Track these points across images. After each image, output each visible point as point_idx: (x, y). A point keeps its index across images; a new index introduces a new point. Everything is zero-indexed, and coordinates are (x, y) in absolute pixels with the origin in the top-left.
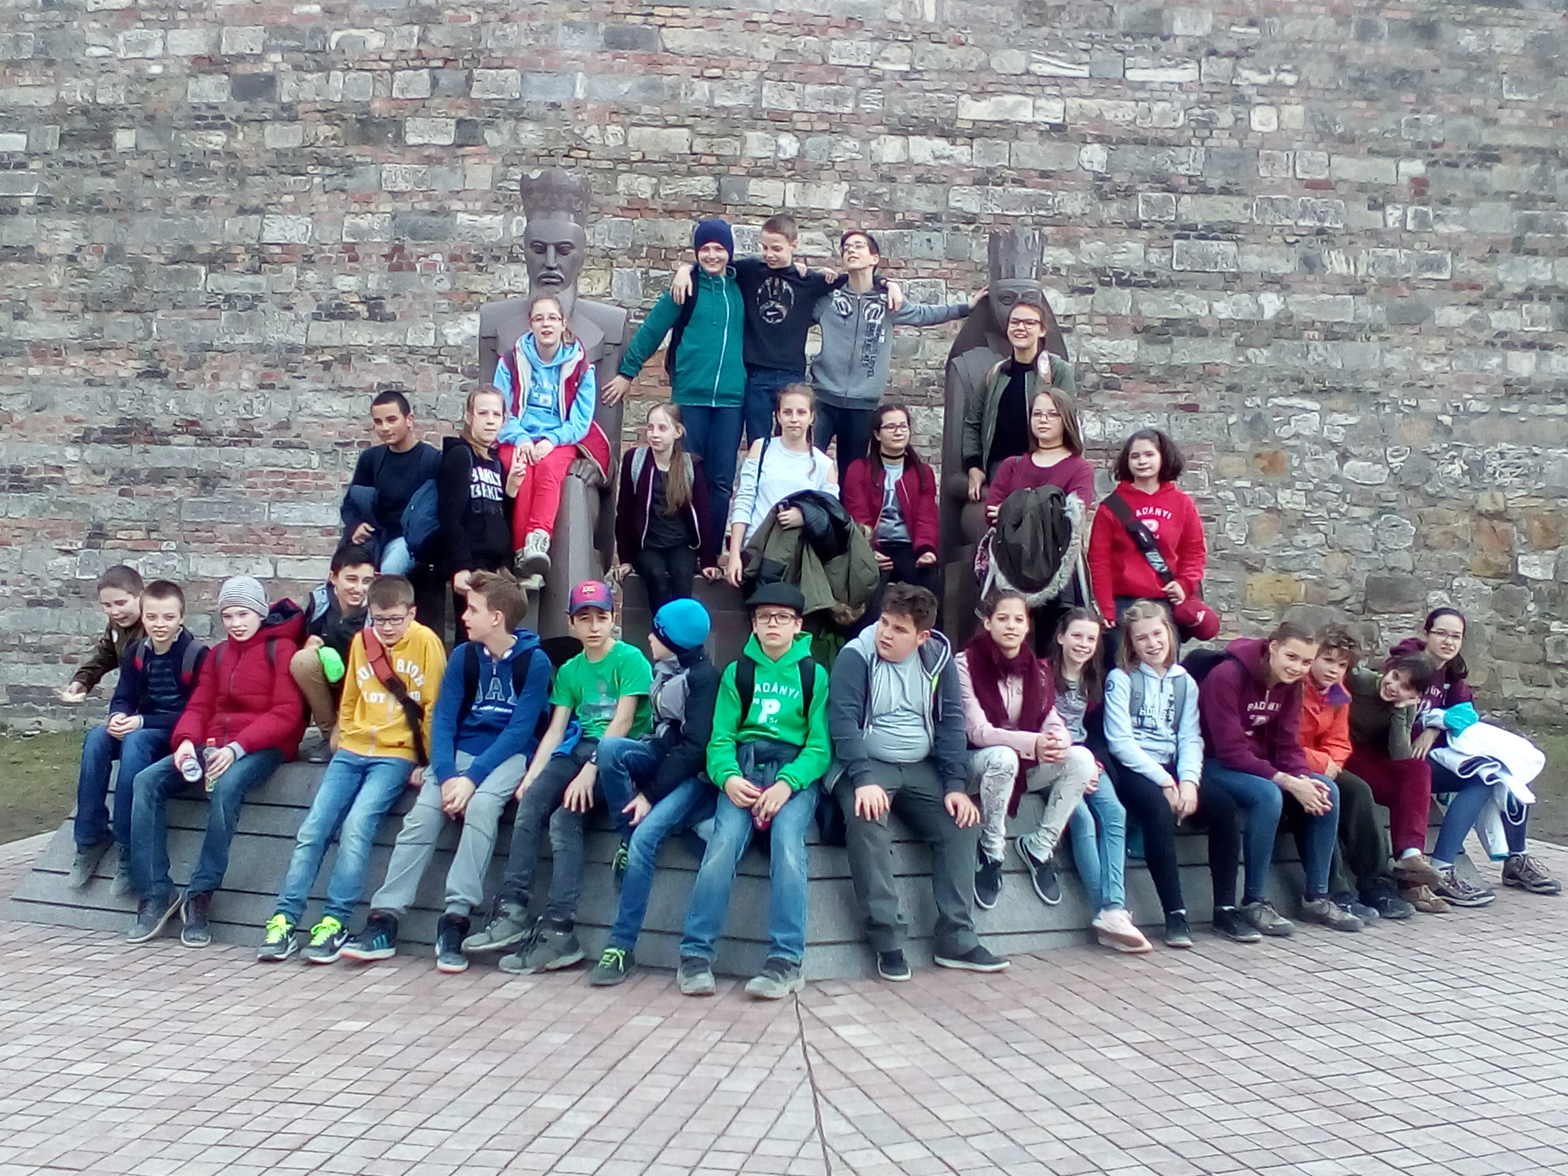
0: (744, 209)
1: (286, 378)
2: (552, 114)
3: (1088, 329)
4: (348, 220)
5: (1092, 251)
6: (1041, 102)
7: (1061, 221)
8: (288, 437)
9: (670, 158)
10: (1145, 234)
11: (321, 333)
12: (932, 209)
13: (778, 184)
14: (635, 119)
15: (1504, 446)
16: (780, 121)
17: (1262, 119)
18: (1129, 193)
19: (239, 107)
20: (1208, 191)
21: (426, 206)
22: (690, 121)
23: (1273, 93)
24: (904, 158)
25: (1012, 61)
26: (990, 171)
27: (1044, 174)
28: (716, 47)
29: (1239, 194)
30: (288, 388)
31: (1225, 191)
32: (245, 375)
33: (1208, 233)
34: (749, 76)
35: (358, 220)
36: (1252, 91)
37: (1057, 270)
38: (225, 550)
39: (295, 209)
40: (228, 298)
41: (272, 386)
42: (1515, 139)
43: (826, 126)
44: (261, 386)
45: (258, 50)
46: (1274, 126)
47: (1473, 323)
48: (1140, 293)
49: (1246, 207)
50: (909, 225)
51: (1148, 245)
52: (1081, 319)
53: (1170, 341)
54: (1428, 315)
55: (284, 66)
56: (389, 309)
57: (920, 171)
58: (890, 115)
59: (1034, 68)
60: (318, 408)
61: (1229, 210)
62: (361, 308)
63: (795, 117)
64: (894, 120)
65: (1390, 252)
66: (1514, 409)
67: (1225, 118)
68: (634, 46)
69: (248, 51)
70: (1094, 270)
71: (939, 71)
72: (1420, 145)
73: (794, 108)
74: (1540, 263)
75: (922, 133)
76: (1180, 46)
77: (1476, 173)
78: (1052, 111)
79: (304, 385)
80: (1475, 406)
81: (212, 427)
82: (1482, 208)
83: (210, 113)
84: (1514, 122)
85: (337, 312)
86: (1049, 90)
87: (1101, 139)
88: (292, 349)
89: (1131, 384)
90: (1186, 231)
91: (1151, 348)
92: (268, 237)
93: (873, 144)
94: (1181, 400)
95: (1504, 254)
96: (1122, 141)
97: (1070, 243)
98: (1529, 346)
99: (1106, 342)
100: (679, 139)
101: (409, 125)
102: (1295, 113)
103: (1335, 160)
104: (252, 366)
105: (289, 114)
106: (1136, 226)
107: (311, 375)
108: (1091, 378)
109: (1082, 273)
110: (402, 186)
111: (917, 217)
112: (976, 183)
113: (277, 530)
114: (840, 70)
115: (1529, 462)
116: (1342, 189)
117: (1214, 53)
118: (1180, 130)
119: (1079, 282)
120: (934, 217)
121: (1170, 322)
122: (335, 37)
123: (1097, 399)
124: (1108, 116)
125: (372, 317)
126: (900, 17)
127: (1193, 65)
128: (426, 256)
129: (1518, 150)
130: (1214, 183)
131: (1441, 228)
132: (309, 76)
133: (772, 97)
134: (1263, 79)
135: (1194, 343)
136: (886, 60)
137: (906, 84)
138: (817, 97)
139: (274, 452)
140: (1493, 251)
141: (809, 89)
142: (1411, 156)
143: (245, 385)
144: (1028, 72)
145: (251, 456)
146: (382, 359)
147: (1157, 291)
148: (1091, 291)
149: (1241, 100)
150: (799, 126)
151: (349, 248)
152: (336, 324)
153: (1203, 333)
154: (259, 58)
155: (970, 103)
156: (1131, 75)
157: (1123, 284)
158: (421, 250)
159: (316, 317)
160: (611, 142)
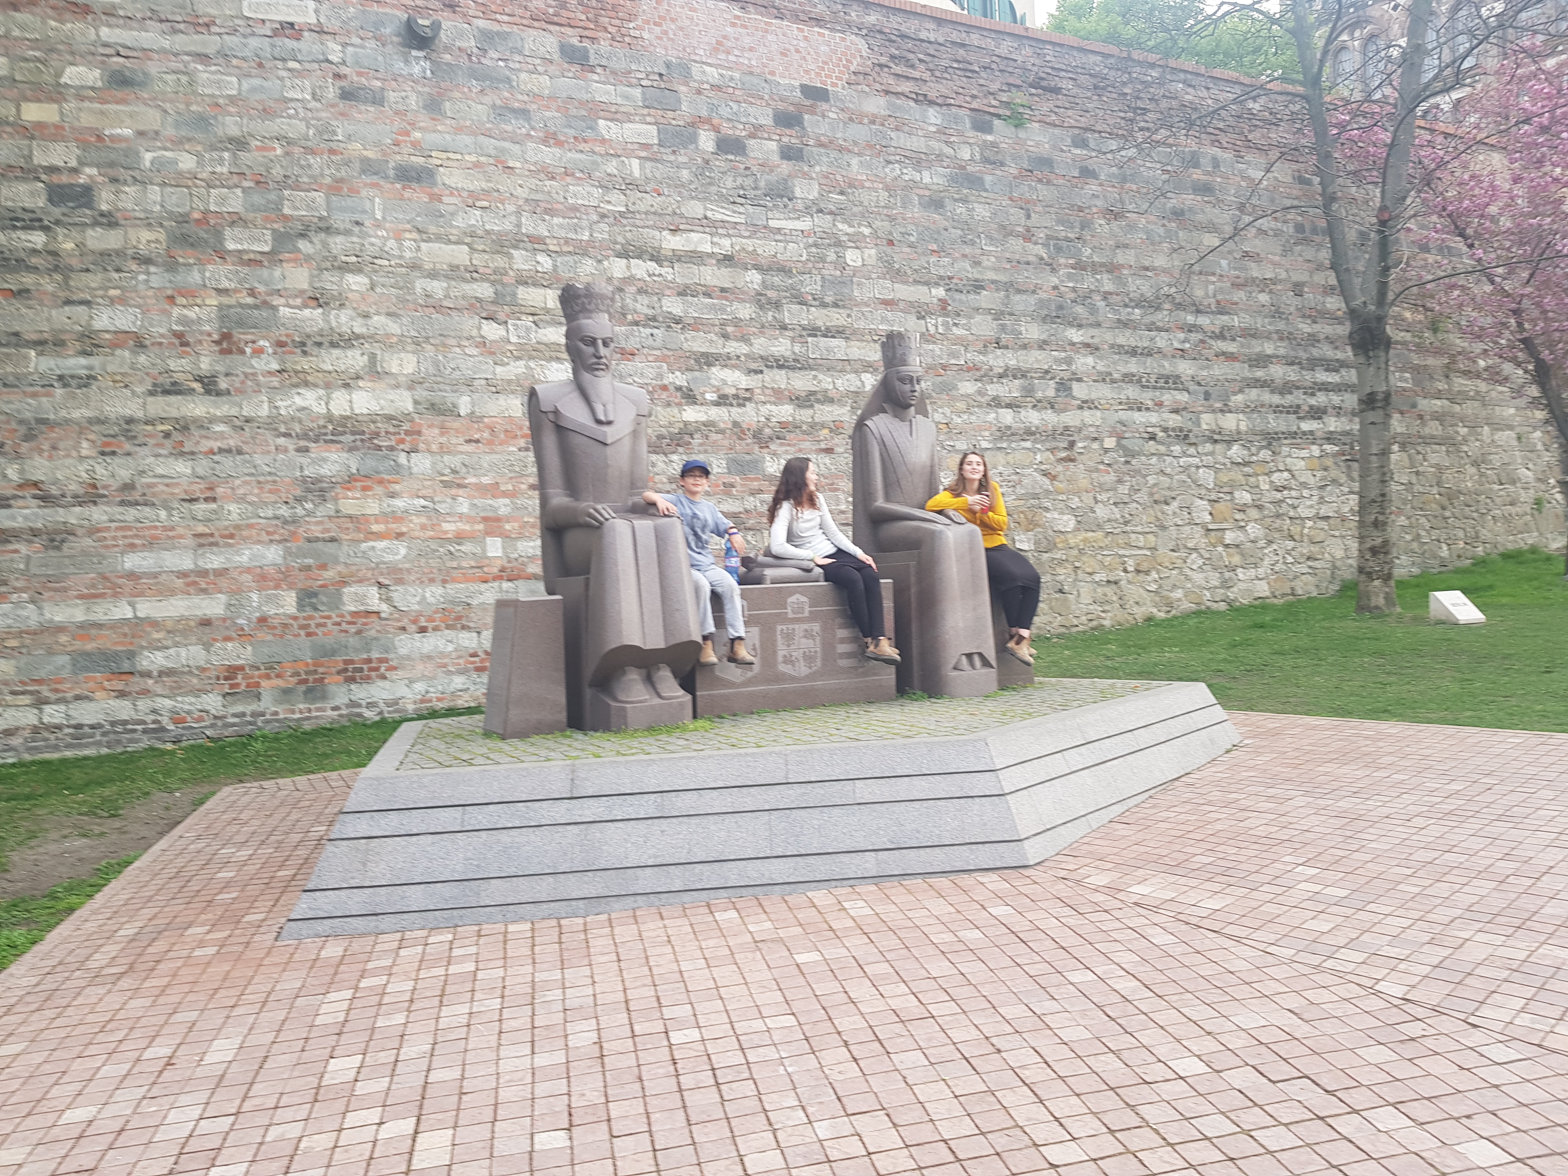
0: (516, 309)
1: (128, 447)
2: (356, 229)
3: (763, 398)
4: (176, 311)
5: (761, 345)
6: (715, 240)
7: (737, 322)
8: (136, 496)
9: (454, 268)
10: (791, 334)
11: (159, 406)
12: (650, 312)
13: (541, 291)
14: (424, 236)
15: (1001, 469)
16: (536, 242)
17: (852, 257)
18: (777, 305)
19: (57, 212)
20: (824, 305)
21: (249, 300)
22: (468, 240)
23: (857, 241)
24: (628, 274)
25: (695, 209)
26: (687, 287)
27: (723, 290)
28: (484, 185)
29: (844, 307)
30: (128, 454)
31: (836, 305)
32: (85, 444)
33: (828, 333)
34: (511, 208)
35: (185, 312)
36: (844, 238)
37: (738, 357)
38: (81, 597)
39: (122, 301)
40: (61, 378)
41: (114, 453)
42: (991, 275)
43: (571, 249)
44: (103, 454)
45: (73, 163)
46: (859, 263)
47: (980, 392)
48: (791, 373)
49: (849, 316)
50: (636, 323)
51: (793, 340)
52: (758, 391)
53: (812, 406)
54: (955, 387)
55: (100, 179)
56: (223, 384)
57: (640, 284)
58: (616, 243)
59: (709, 214)
60: (160, 471)
61: (836, 318)
62: (196, 386)
63: (548, 241)
64: (618, 247)
65: (931, 347)
66: (1004, 445)
67: (831, 256)
68: (419, 180)
69: (62, 164)
70: (762, 357)
71: (646, 213)
72: (941, 278)
73: (546, 234)
74: (1009, 354)
75: (639, 257)
76: (800, 205)
77: (972, 296)
78: (726, 245)
79: (145, 451)
80: (985, 444)
81: (54, 491)
82: (978, 318)
83: (27, 216)
84: (989, 264)
85: (174, 389)
86: (720, 231)
87: (757, 267)
88: (130, 421)
89: (792, 435)
90: (814, 331)
91: (802, 412)
92: (98, 325)
93: (606, 263)
94: (823, 446)
95: (991, 348)
96: (770, 269)
97: (744, 339)
98: (1009, 406)
99: (773, 408)
100: (460, 254)
101: (228, 232)
102: (871, 253)
103: (896, 285)
104: (92, 437)
105: (109, 221)
106: (784, 327)
107: (152, 441)
108: (767, 431)
109: (754, 360)
110: (225, 284)
111: (642, 317)
112: (680, 294)
113: (132, 575)
114: (575, 208)
115: (1014, 477)
116: (902, 305)
117: (820, 211)
118: (804, 263)
119: (754, 366)
120: (654, 319)
121: (812, 393)
122: (148, 156)
123: (773, 447)
124: (760, 251)
125: (208, 392)
126: (616, 172)
127: (809, 218)
128: (254, 342)
129: (993, 282)
130: (828, 300)
131: (955, 330)
132: (127, 189)
133: (528, 225)
134: (850, 230)
135: (827, 408)
136: (609, 202)
137: (624, 221)
138: (561, 226)
139: (120, 509)
140: (985, 346)
141: (556, 220)
142: (937, 284)
143: (84, 452)
144: (706, 218)
145: (98, 514)
146: (220, 428)
147: (803, 373)
148: (761, 372)
149: (838, 244)
150: (551, 248)
151: (179, 335)
152: (172, 399)
153: (831, 401)
154: (74, 171)
155: (669, 237)
156: (773, 223)
157: (780, 367)
158: (250, 337)
159: (151, 393)
160: (408, 254)
